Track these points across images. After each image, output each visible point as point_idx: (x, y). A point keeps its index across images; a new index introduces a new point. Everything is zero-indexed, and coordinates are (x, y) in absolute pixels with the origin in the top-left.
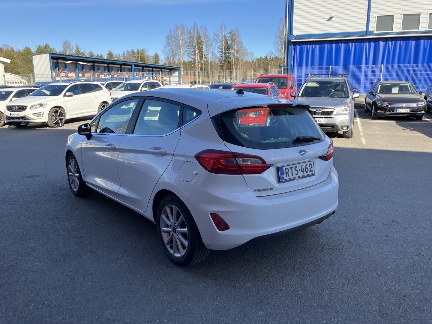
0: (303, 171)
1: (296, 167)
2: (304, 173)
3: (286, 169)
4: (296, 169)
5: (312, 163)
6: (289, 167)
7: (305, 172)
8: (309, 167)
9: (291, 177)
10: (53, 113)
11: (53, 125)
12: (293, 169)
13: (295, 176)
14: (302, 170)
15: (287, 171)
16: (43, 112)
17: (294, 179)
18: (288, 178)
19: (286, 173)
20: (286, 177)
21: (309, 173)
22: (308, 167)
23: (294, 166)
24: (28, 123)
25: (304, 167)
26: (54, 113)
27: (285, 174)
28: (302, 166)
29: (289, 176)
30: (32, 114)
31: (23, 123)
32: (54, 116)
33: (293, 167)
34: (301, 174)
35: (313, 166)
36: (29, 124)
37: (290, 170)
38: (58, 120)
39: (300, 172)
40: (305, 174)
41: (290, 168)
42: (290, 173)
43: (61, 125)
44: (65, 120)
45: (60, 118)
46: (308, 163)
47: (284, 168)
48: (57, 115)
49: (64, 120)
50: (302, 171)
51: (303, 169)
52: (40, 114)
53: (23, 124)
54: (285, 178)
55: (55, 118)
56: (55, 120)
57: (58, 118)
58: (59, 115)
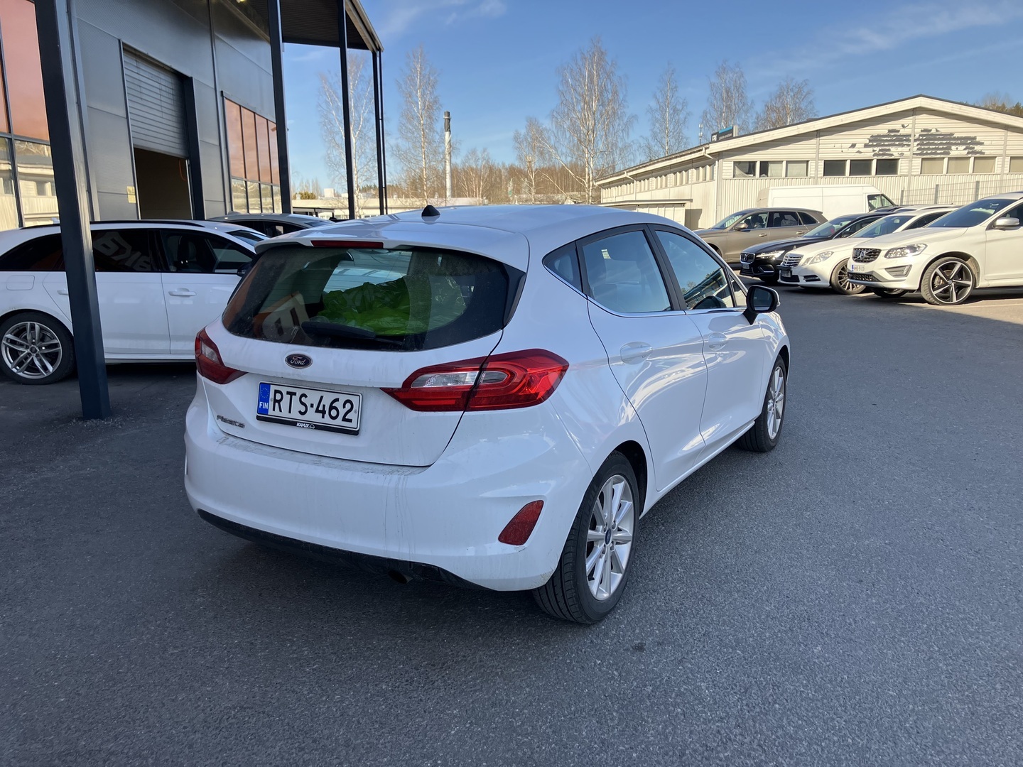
0: (323, 412)
1: (304, 395)
2: (323, 417)
3: (276, 392)
4: (303, 399)
5: (355, 400)
6: (284, 390)
7: (327, 415)
8: (344, 407)
9: (285, 414)
10: (938, 270)
11: (934, 300)
12: (296, 399)
13: (295, 415)
14: (321, 408)
15: (278, 396)
16: (911, 266)
17: (293, 423)
18: (277, 413)
19: (275, 401)
20: (274, 410)
21: (339, 422)
22: (339, 405)
23: (299, 392)
25: (327, 402)
26: (942, 268)
27: (271, 403)
28: (322, 397)
29: (281, 411)
30: (886, 269)
32: (940, 278)
33: (295, 394)
34: (312, 416)
35: (355, 407)
37: (286, 398)
38: (949, 288)
39: (311, 411)
40: (327, 420)
41: (288, 393)
42: (285, 404)
43: (955, 300)
44: (974, 289)
45: (956, 283)
46: (343, 398)
47: (273, 388)
48: (950, 276)
49: (968, 291)
50: (317, 411)
51: (324, 406)
52: (903, 271)
54: (271, 412)
55: (942, 282)
56: (940, 287)
57: (949, 282)
58: (959, 276)
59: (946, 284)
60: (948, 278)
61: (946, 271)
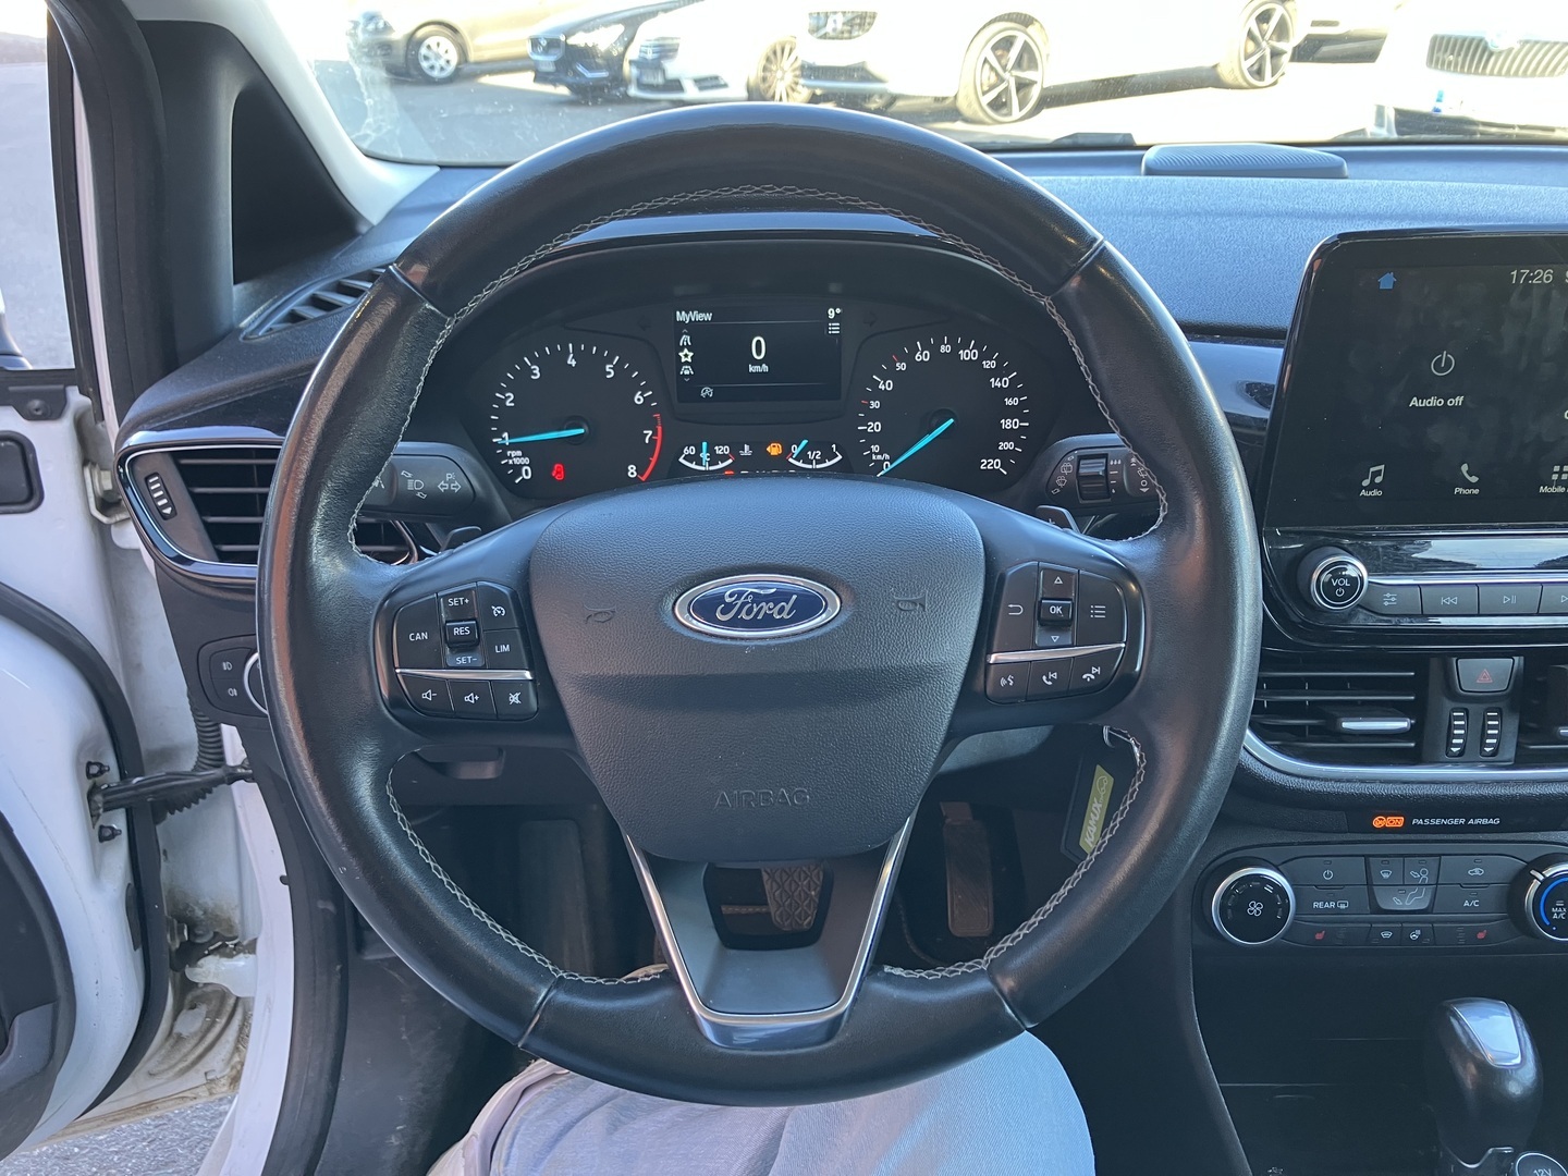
10: (988, 52)
11: (981, 115)
24: (895, 98)
26: (996, 47)
31: (877, 96)
32: (992, 68)
36: (900, 104)
38: (1006, 89)
43: (1016, 114)
44: (1042, 88)
45: (1017, 79)
48: (1007, 63)
49: (1035, 93)
53: (879, 99)
55: (993, 79)
56: (992, 88)
57: (1006, 75)
58: (1018, 64)
59: (1001, 80)
60: (1004, 68)
61: (999, 52)
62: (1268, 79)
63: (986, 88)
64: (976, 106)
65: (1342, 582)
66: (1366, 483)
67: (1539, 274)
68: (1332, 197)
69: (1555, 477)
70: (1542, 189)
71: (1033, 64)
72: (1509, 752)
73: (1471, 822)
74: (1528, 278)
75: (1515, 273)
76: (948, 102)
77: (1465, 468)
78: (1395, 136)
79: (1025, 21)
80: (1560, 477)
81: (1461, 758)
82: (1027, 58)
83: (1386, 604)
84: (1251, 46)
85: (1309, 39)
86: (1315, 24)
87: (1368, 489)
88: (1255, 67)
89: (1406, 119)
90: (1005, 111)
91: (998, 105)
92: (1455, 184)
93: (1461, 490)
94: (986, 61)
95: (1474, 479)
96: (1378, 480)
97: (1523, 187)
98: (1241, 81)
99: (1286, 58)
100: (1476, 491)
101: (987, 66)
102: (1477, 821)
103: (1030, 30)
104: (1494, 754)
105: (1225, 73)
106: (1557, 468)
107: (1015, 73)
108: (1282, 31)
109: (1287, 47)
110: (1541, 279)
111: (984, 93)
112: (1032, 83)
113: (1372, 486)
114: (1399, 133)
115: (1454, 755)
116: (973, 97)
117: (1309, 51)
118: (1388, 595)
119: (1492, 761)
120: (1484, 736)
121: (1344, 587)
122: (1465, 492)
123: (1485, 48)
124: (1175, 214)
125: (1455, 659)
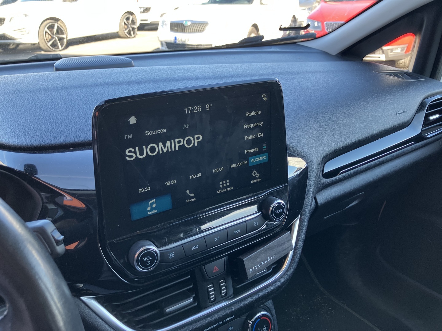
10: (46, 29)
11: (48, 49)
24: (18, 45)
26: (48, 28)
30: (15, 31)
31: (12, 44)
32: (49, 34)
36: (20, 46)
38: (55, 40)
43: (60, 48)
44: (67, 40)
45: (58, 37)
48: (54, 33)
49: (65, 41)
53: (12, 46)
55: (50, 37)
56: (50, 40)
57: (54, 36)
58: (58, 32)
59: (53, 38)
60: (53, 34)
61: (50, 29)
62: (133, 35)
63: (48, 40)
64: (46, 46)
65: (148, 258)
66: (149, 209)
67: (195, 108)
68: (124, 75)
69: (221, 186)
70: (196, 66)
71: (62, 33)
72: (231, 292)
73: (224, 321)
74: (192, 110)
75: (186, 109)
76: (36, 45)
77: (188, 191)
78: (167, 49)
79: (57, 20)
80: (223, 185)
81: (215, 302)
82: (60, 31)
83: (170, 258)
84: (126, 27)
85: (141, 24)
86: (141, 20)
87: (150, 211)
88: (129, 32)
89: (168, 44)
90: (56, 47)
91: (54, 45)
92: (168, 66)
93: (189, 200)
94: (46, 32)
95: (192, 195)
96: (154, 206)
97: (190, 66)
98: (125, 36)
99: (136, 30)
100: (195, 199)
101: (47, 34)
102: (226, 320)
103: (59, 22)
104: (226, 295)
105: (121, 34)
106: (221, 183)
107: (57, 35)
108: (133, 22)
109: (136, 27)
110: (197, 110)
111: (48, 42)
112: (64, 38)
113: (152, 209)
114: (168, 48)
115: (212, 302)
116: (44, 43)
117: (143, 27)
118: (170, 254)
119: (226, 298)
120: (221, 290)
121: (150, 260)
122: (190, 201)
123: (184, 25)
124: (57, 89)
125: (203, 267)
